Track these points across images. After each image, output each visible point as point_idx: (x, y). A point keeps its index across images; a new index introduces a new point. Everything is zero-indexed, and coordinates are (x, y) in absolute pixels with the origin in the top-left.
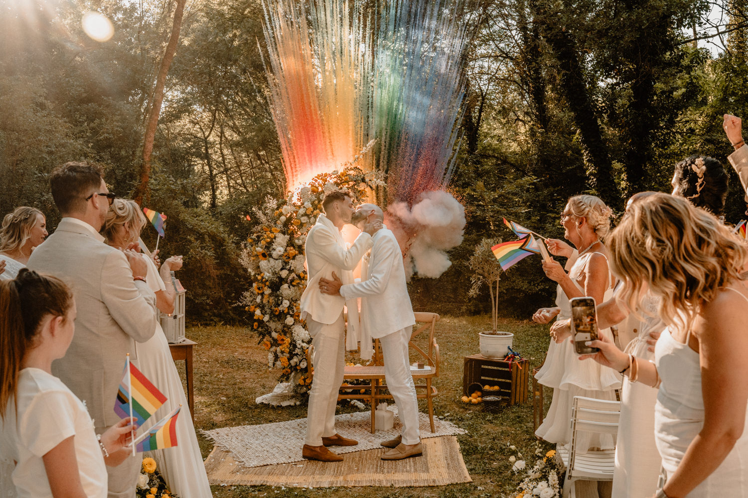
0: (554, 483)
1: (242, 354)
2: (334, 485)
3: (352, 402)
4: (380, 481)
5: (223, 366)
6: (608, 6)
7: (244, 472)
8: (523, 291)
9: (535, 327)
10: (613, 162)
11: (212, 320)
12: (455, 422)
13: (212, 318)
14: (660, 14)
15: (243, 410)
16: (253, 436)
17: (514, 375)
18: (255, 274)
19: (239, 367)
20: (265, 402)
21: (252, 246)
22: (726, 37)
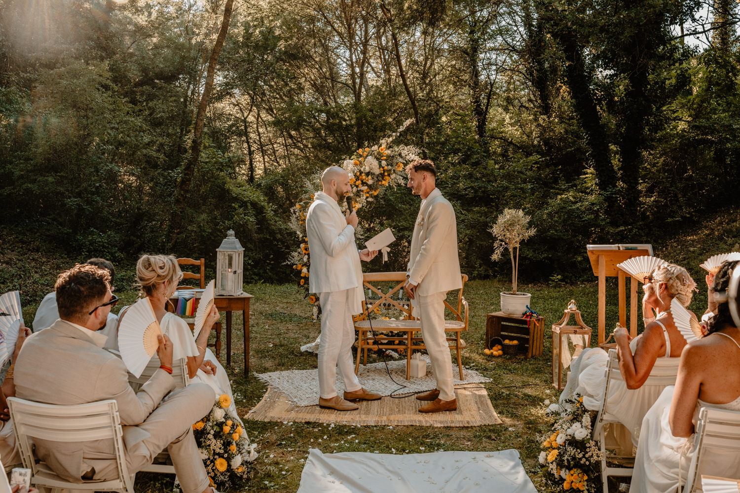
0: (587, 424)
1: (283, 308)
2: (379, 424)
3: (387, 352)
4: (420, 421)
5: (268, 318)
6: (604, 6)
7: (297, 411)
8: (529, 259)
9: (540, 291)
10: (610, 144)
11: (253, 278)
12: (480, 371)
13: (253, 276)
14: (657, 11)
15: (289, 357)
16: (302, 380)
17: (531, 331)
18: (303, 237)
19: (281, 320)
20: (309, 350)
21: (300, 211)
22: (711, 34)
